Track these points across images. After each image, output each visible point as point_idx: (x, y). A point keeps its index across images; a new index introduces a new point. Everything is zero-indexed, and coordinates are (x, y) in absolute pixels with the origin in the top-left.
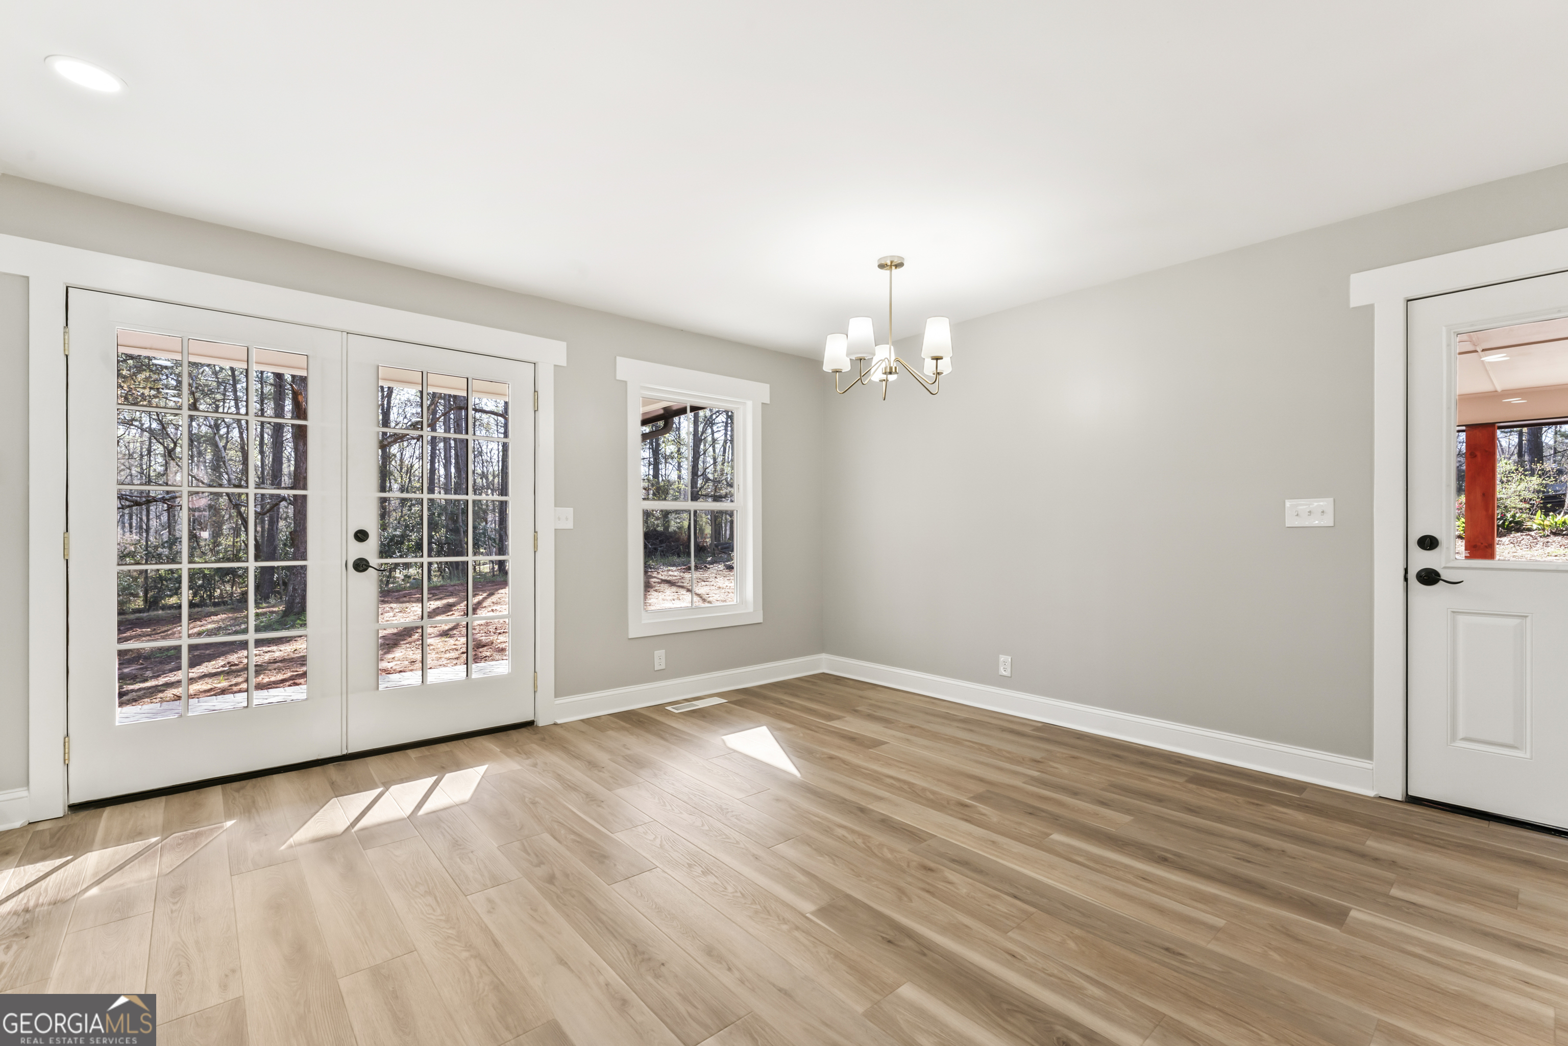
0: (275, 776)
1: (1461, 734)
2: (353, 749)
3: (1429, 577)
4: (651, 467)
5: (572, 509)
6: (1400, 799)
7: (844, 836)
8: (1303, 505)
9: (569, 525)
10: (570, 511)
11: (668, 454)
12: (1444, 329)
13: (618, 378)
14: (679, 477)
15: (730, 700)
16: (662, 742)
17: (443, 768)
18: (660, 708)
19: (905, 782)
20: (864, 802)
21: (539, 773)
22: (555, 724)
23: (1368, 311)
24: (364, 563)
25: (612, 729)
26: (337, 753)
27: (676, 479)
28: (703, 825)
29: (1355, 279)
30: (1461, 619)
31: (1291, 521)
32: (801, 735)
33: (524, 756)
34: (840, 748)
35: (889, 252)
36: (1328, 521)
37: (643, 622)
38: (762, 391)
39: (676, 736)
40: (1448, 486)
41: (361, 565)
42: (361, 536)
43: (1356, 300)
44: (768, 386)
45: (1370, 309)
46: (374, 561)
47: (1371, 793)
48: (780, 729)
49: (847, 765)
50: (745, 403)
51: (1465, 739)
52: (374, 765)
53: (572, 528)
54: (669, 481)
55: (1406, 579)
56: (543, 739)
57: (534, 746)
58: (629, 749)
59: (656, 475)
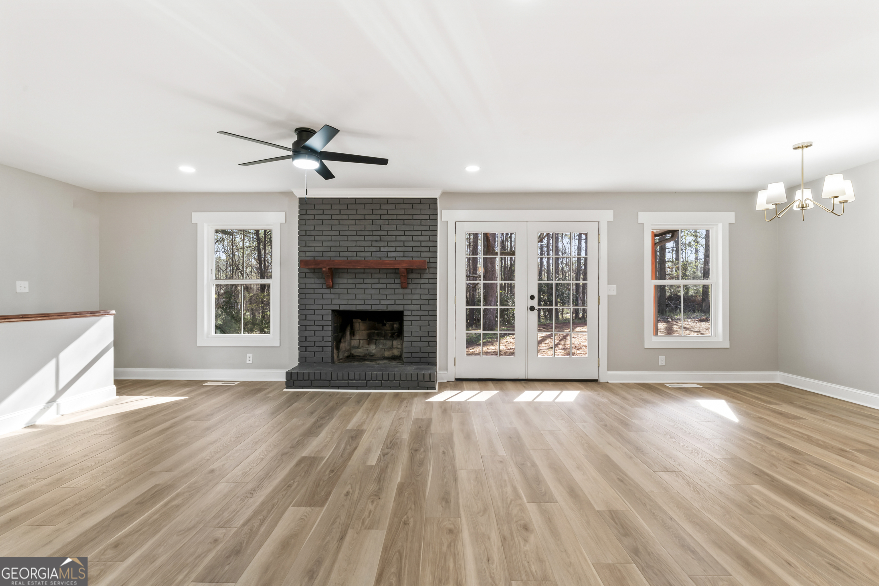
0: (506, 382)
2: (529, 378)
4: (674, 253)
7: (751, 443)
9: (615, 293)
10: (615, 287)
11: (687, 243)
13: (639, 222)
14: (696, 259)
15: (704, 387)
16: (660, 396)
17: (562, 389)
18: (662, 384)
19: (806, 435)
20: (770, 436)
21: (601, 397)
22: (608, 383)
24: (533, 308)
25: (635, 388)
26: (524, 378)
27: (694, 259)
28: (674, 425)
32: (745, 407)
33: (594, 391)
34: (769, 415)
35: (799, 141)
37: (652, 341)
38: (729, 217)
39: (668, 396)
41: (532, 309)
42: (532, 297)
44: (733, 213)
46: (537, 307)
48: (732, 402)
49: (769, 422)
50: (717, 224)
52: (537, 384)
53: (616, 294)
54: (687, 261)
56: (602, 387)
57: (598, 388)
58: (642, 396)
59: (677, 258)
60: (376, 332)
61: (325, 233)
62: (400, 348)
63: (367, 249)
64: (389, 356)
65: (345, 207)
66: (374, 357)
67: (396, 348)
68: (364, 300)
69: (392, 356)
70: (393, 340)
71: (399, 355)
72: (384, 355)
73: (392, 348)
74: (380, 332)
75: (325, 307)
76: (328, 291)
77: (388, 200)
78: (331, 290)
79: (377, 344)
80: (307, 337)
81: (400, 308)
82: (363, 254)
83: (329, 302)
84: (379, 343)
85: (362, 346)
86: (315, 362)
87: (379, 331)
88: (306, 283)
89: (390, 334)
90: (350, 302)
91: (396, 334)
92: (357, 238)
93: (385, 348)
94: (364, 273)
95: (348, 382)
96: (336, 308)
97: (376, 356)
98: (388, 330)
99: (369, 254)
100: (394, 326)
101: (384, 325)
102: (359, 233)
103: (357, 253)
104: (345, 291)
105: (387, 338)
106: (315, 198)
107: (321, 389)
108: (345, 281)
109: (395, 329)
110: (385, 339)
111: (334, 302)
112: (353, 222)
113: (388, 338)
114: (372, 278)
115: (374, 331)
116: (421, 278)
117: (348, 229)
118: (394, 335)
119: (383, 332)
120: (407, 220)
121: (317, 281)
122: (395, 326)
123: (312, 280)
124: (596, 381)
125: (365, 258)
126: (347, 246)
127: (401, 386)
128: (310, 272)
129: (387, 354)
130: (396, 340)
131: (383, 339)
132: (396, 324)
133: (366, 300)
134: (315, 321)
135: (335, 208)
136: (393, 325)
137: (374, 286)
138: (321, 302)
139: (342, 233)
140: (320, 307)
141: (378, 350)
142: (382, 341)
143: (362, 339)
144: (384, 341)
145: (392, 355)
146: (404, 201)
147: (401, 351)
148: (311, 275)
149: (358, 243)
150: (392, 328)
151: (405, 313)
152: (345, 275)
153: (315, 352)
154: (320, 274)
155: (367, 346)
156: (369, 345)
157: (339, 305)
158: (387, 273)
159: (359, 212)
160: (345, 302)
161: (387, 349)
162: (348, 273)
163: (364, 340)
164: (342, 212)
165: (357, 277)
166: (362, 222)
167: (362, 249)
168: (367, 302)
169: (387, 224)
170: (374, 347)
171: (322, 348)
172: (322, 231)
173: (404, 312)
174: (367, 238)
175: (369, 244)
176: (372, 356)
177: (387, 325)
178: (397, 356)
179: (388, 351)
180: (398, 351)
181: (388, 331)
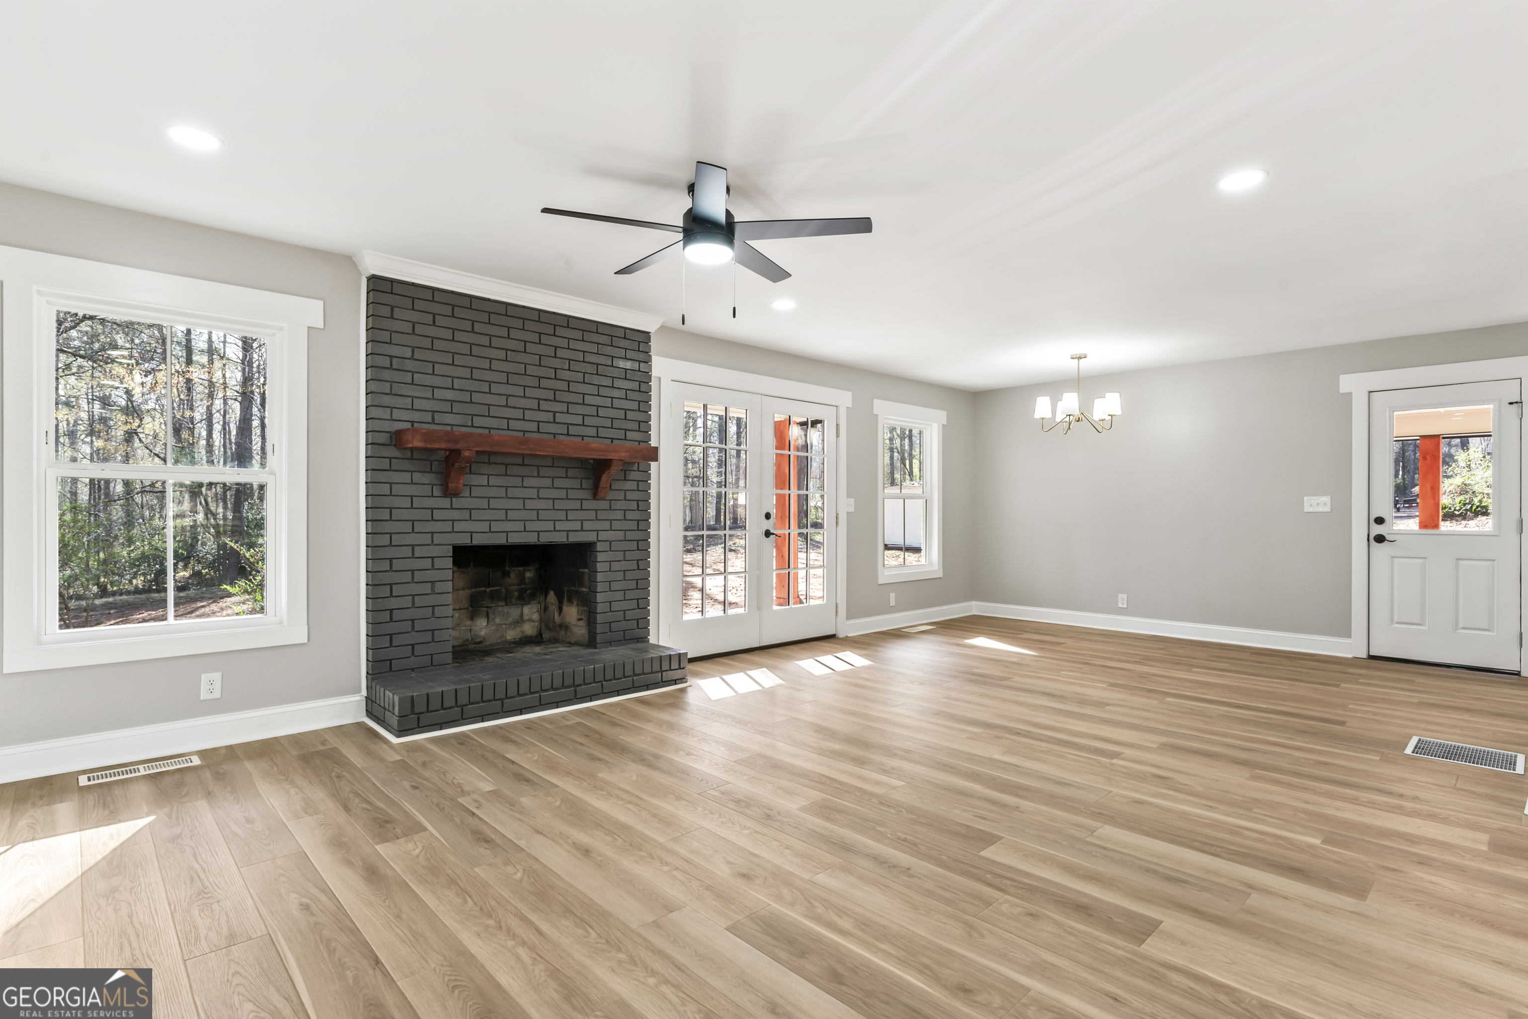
0: (740, 655)
1: (1396, 621)
2: (763, 644)
3: (1380, 539)
5: (853, 499)
6: (1365, 657)
8: (1314, 500)
9: (852, 509)
10: (853, 500)
12: (1388, 409)
13: (875, 413)
15: (937, 627)
22: (846, 636)
23: (1349, 395)
24: (769, 532)
26: (757, 645)
29: (1343, 378)
30: (1396, 560)
31: (1307, 509)
36: (1327, 509)
37: (885, 573)
38: (941, 416)
40: (1389, 491)
41: (768, 534)
42: (768, 516)
43: (1343, 390)
44: (945, 412)
45: (1350, 394)
46: (772, 532)
47: (1350, 656)
50: (932, 425)
51: (1398, 623)
52: (780, 651)
53: (854, 512)
55: (1368, 540)
56: (841, 646)
57: (837, 647)
60: (488, 590)
61: (439, 369)
62: (537, 620)
63: (529, 415)
64: (515, 639)
65: (484, 317)
66: (484, 644)
67: (529, 620)
68: (523, 522)
69: (521, 639)
70: (522, 605)
71: (534, 635)
72: (506, 637)
73: (520, 621)
74: (496, 590)
75: (437, 539)
76: (446, 502)
77: (570, 319)
78: (453, 499)
79: (491, 616)
80: (394, 611)
81: (590, 537)
82: (520, 425)
83: (447, 527)
84: (494, 614)
85: (458, 625)
86: (413, 670)
87: (494, 588)
88: (391, 484)
89: (516, 594)
90: (495, 527)
91: (529, 591)
92: (509, 390)
93: (506, 622)
94: (523, 465)
95: (540, 696)
96: (464, 540)
97: (489, 643)
98: (514, 585)
99: (533, 426)
100: (525, 576)
101: (506, 574)
102: (513, 379)
103: (510, 421)
104: (484, 503)
105: (511, 602)
106: (413, 283)
107: (483, 722)
108: (483, 480)
109: (527, 580)
110: (506, 604)
111: (459, 526)
112: (501, 354)
113: (514, 601)
114: (538, 476)
115: (483, 589)
116: (625, 479)
117: (490, 368)
118: (525, 595)
119: (503, 590)
120: (602, 366)
121: (417, 477)
122: (528, 575)
123: (406, 477)
124: (832, 637)
125: (525, 433)
126: (489, 405)
127: (636, 685)
128: (403, 457)
129: (511, 635)
130: (527, 603)
131: (503, 603)
132: (529, 571)
133: (527, 523)
134: (413, 571)
135: (462, 317)
136: (524, 573)
137: (544, 493)
138: (430, 527)
139: (477, 374)
140: (427, 539)
141: (493, 628)
142: (500, 609)
143: (458, 608)
144: (506, 609)
145: (520, 636)
146: (597, 327)
147: (537, 626)
148: (406, 465)
149: (512, 401)
150: (522, 580)
151: (599, 547)
152: (484, 469)
153: (413, 645)
154: (426, 462)
155: (469, 623)
156: (472, 619)
157: (470, 534)
158: (567, 468)
159: (514, 334)
160: (484, 527)
161: (510, 624)
162: (489, 463)
163: (463, 611)
164: (478, 327)
165: (508, 473)
166: (521, 357)
167: (518, 414)
168: (530, 526)
169: (568, 368)
170: (485, 624)
171: (430, 633)
172: (431, 365)
173: (598, 544)
174: (529, 392)
175: (534, 404)
176: (480, 642)
177: (513, 575)
178: (531, 637)
179: (513, 628)
180: (533, 627)
181: (512, 588)
